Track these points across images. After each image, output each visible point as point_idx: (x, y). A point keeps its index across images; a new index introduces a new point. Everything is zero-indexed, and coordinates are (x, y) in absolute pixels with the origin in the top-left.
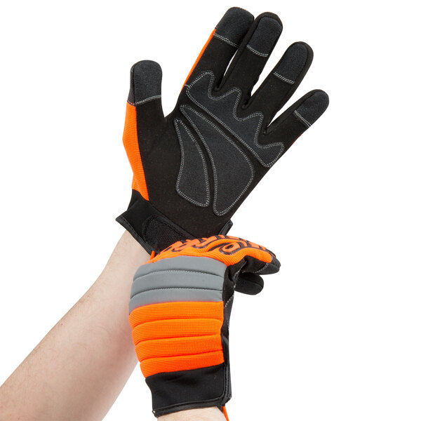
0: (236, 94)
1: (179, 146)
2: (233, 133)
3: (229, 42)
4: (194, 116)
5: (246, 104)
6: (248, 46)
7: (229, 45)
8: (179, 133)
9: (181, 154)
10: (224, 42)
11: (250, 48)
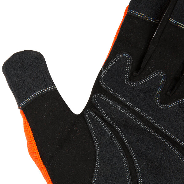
0: (159, 78)
1: (93, 142)
2: (157, 125)
3: (145, 17)
4: (107, 107)
5: (171, 90)
6: (171, 20)
7: (145, 21)
8: (91, 128)
9: (95, 151)
10: (138, 18)
11: (174, 22)
